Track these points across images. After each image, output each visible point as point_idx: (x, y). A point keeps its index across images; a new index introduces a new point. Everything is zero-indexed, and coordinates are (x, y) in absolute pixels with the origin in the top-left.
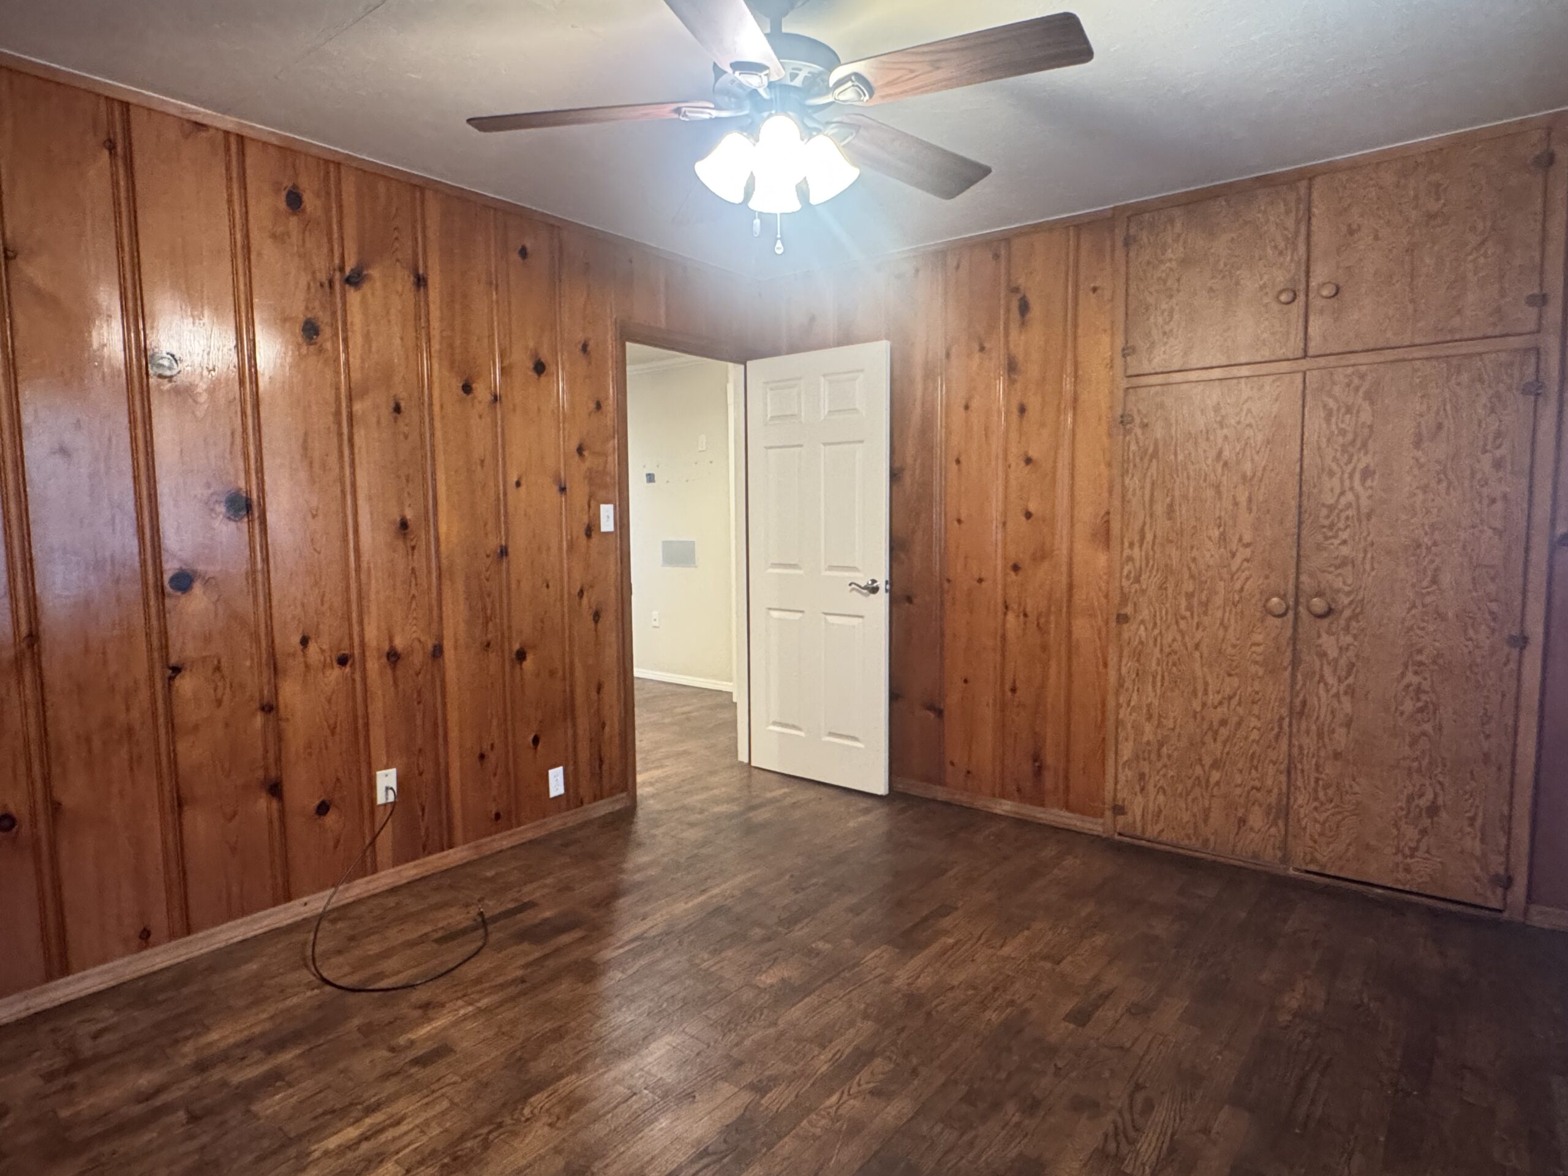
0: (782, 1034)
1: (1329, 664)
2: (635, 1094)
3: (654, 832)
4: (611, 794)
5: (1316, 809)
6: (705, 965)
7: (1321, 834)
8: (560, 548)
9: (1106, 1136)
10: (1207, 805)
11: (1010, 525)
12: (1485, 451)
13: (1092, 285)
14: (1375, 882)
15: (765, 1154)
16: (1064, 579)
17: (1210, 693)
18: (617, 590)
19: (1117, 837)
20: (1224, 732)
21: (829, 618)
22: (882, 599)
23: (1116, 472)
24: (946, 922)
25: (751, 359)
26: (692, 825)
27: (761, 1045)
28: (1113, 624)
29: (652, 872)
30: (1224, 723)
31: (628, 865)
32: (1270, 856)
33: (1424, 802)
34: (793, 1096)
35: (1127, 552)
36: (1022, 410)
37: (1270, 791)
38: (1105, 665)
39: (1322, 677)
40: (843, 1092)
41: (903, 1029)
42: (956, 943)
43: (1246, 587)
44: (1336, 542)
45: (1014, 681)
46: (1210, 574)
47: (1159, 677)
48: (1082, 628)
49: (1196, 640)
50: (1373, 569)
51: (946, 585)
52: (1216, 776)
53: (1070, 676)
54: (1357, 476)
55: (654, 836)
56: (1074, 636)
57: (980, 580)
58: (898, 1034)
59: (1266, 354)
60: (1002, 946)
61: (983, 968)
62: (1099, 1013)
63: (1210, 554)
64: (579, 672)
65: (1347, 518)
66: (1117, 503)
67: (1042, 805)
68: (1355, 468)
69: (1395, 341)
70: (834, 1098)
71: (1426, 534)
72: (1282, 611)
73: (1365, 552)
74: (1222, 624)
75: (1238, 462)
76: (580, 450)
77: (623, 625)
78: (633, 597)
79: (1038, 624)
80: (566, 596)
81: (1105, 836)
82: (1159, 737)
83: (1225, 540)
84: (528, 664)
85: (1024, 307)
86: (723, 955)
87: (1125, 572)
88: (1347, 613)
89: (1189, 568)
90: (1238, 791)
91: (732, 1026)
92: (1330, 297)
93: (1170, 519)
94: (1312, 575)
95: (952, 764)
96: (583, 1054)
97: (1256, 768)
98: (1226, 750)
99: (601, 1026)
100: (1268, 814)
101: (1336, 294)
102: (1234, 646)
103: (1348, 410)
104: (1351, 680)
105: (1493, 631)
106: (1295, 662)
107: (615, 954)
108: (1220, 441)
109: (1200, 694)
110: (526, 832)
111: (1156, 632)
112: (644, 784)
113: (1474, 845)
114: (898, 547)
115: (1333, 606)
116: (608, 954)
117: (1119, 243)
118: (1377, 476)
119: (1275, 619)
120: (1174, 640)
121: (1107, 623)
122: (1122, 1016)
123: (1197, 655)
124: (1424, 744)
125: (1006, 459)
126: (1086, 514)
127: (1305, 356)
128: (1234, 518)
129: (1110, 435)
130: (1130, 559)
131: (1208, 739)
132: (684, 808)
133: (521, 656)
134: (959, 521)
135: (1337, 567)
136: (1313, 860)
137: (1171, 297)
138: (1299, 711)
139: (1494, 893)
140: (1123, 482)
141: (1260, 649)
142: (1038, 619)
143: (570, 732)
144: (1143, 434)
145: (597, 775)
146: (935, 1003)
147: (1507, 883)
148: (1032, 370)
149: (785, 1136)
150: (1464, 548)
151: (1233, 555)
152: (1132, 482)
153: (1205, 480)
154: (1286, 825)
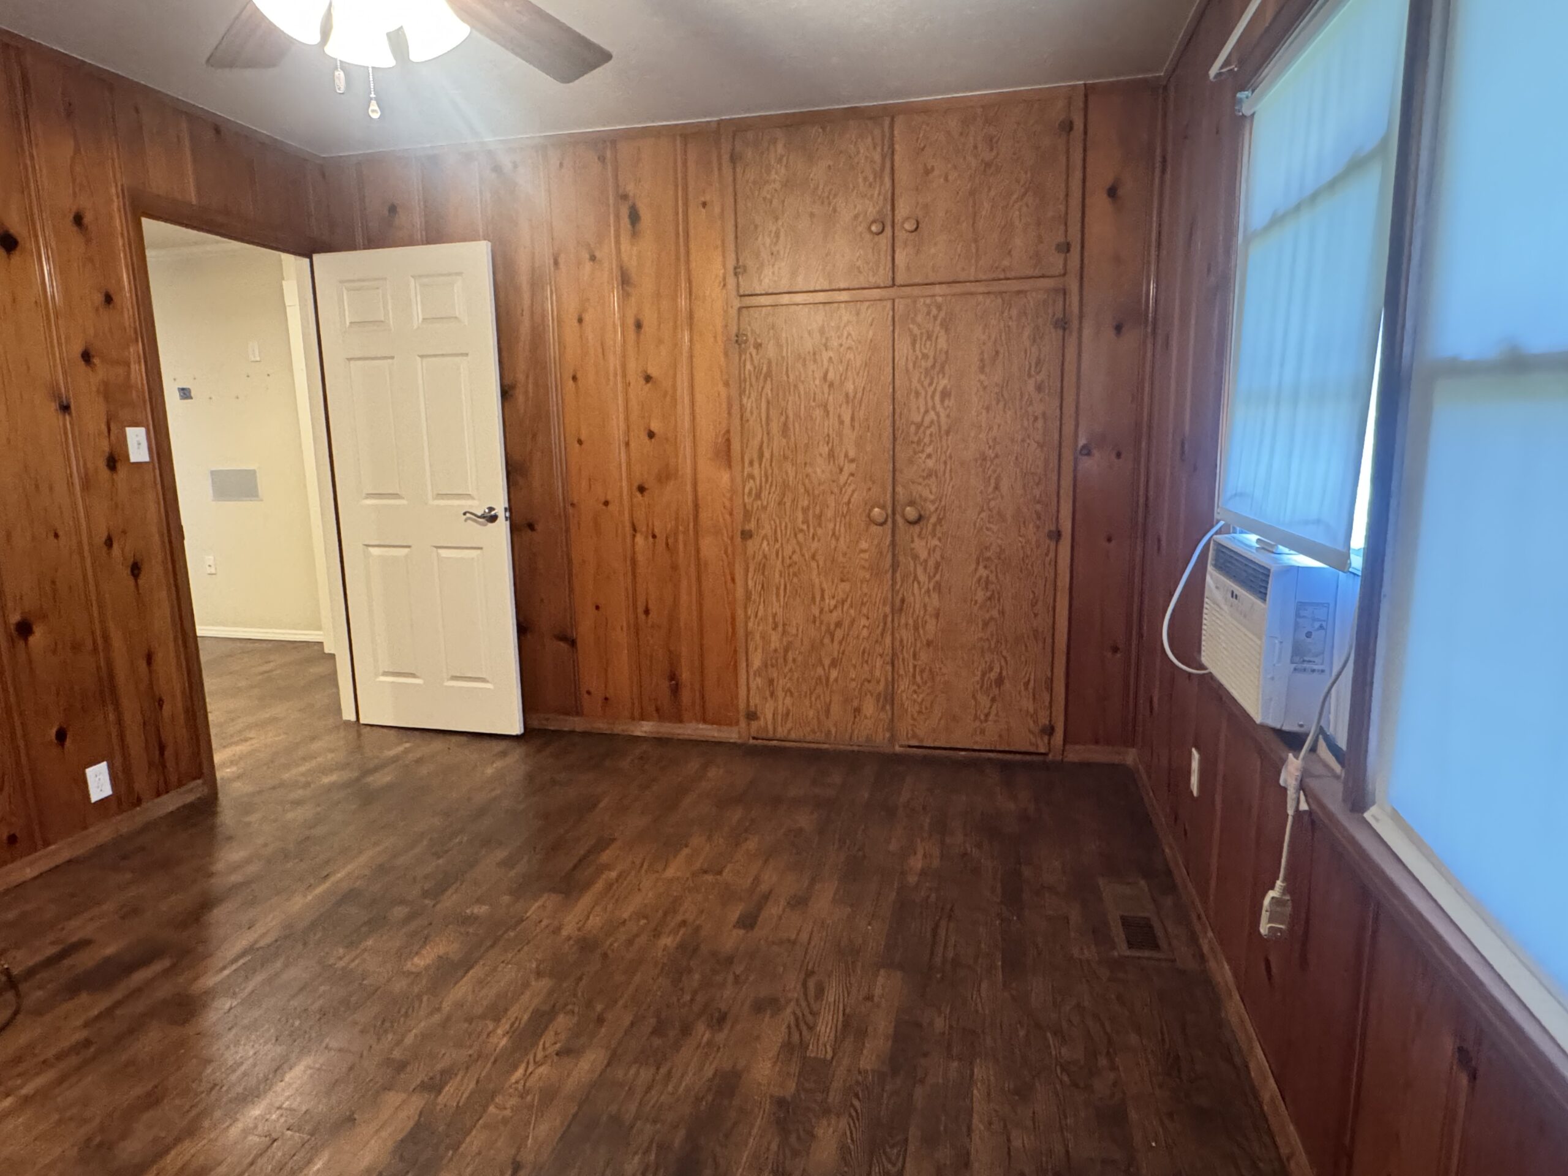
0: (448, 1018)
1: (921, 564)
2: (275, 1140)
3: (247, 819)
4: (180, 784)
5: (915, 692)
6: (341, 964)
7: (920, 712)
8: (70, 485)
9: (789, 1027)
10: (828, 700)
11: (632, 445)
12: (1030, 376)
13: (703, 199)
14: (959, 746)
15: (451, 1159)
16: (690, 498)
17: (826, 597)
18: (162, 535)
19: (751, 741)
20: (839, 634)
21: (441, 551)
22: (502, 527)
23: (734, 393)
24: (605, 857)
25: (318, 252)
26: (297, 803)
27: (425, 1037)
28: (738, 540)
29: (252, 869)
30: (838, 624)
31: (219, 866)
32: (881, 738)
33: (993, 675)
34: (472, 1085)
35: (747, 470)
36: (639, 325)
37: (878, 682)
38: (733, 580)
39: (916, 578)
40: (528, 1063)
41: (580, 979)
42: (620, 876)
43: (852, 500)
44: (923, 456)
45: (647, 602)
46: (822, 488)
47: (782, 587)
48: (709, 547)
49: (813, 550)
50: (951, 479)
51: (570, 510)
52: (834, 674)
53: (700, 592)
54: (937, 398)
55: (249, 824)
56: (702, 555)
57: (606, 503)
58: (577, 984)
59: (862, 281)
60: (664, 869)
61: (650, 895)
62: (764, 914)
63: (821, 470)
64: (117, 642)
65: (931, 435)
66: (736, 422)
67: (681, 721)
68: (935, 389)
69: (962, 276)
70: (520, 1072)
71: (990, 447)
72: (882, 520)
73: (945, 463)
74: (834, 534)
75: (842, 383)
76: (86, 357)
77: (176, 580)
78: (186, 542)
79: (667, 544)
80: (86, 548)
81: (739, 741)
82: (785, 643)
83: (833, 456)
84: (38, 637)
85: (634, 217)
86: (362, 946)
87: (747, 490)
88: (933, 520)
89: (804, 484)
90: (853, 684)
91: (387, 1024)
92: (912, 232)
93: (785, 437)
94: (904, 487)
95: (589, 693)
96: (194, 1113)
97: (867, 662)
98: (842, 648)
99: (213, 1072)
100: (878, 701)
101: (916, 229)
102: (845, 554)
103: (929, 338)
104: (938, 577)
105: (1038, 527)
106: (895, 566)
107: (219, 978)
108: (826, 363)
109: (818, 599)
110: (60, 852)
111: (778, 546)
112: (224, 765)
113: (1028, 704)
114: (515, 471)
115: (922, 513)
116: (211, 980)
117: (726, 158)
118: (952, 398)
119: (878, 527)
120: (794, 552)
121: (732, 538)
122: (784, 911)
123: (814, 564)
124: (992, 627)
125: (624, 376)
126: (708, 433)
127: (893, 285)
128: (840, 435)
129: (726, 354)
130: (751, 477)
131: (827, 641)
132: (282, 785)
133: (24, 629)
134: (580, 442)
135: (924, 478)
136: (915, 736)
137: (777, 219)
138: (899, 607)
139: (1042, 740)
140: (741, 401)
141: (866, 556)
142: (667, 540)
143: (112, 717)
144: (757, 354)
145: (159, 763)
146: (608, 943)
147: (1050, 730)
148: (646, 285)
149: (471, 1130)
150: (1017, 458)
151: (841, 470)
152: (749, 403)
153: (814, 400)
154: (893, 709)
